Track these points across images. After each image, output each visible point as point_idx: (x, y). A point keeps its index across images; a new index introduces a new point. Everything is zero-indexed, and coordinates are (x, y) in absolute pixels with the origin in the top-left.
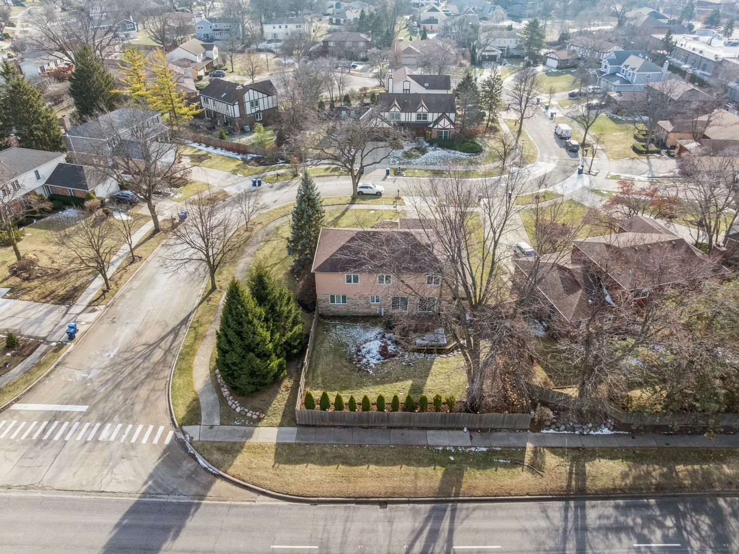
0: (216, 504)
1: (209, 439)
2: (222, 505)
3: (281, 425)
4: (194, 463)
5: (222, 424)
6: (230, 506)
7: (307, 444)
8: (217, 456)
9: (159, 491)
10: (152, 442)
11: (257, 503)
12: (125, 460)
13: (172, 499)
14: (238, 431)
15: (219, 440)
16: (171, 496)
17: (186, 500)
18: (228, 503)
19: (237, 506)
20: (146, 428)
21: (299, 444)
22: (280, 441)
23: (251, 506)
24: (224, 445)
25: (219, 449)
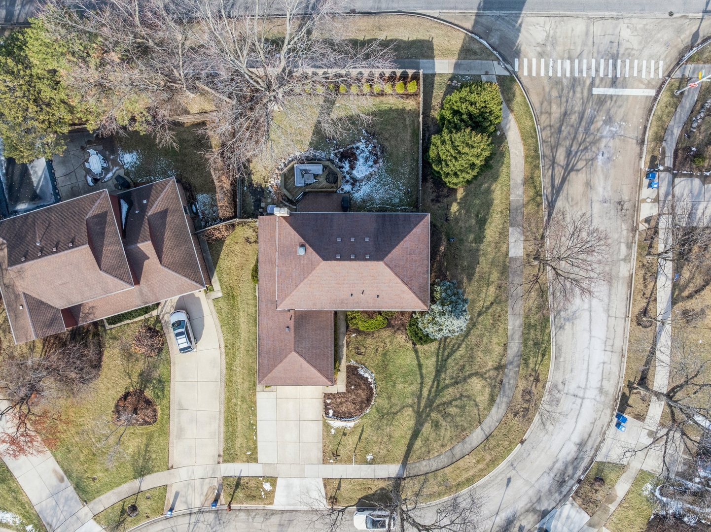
0: (466, 9)
1: (485, 62)
2: (461, 9)
3: (434, 75)
4: (490, 42)
5: (479, 76)
6: (456, 8)
7: (411, 58)
8: (475, 47)
9: (507, 19)
10: (528, 60)
11: (438, 11)
12: (542, 43)
13: (497, 13)
14: (466, 69)
15: (478, 61)
16: (498, 14)
17: (487, 12)
18: (457, 11)
19: (451, 9)
20: (538, 73)
21: (416, 58)
22: (431, 60)
23: (442, 8)
24: (473, 57)
25: (475, 53)
